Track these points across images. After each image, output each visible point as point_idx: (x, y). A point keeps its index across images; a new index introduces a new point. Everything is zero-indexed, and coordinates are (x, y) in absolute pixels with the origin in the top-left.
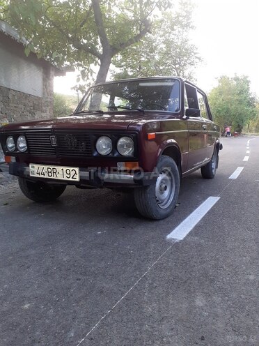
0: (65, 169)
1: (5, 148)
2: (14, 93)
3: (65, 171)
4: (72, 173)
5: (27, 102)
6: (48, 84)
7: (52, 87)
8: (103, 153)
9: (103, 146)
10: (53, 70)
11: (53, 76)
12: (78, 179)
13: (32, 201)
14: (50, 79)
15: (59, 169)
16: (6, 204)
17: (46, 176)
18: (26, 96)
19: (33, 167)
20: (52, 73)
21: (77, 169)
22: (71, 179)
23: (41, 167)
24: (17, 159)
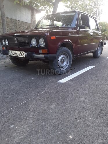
0: (20, 52)
1: (2, 44)
2: (18, 22)
3: (20, 53)
4: (23, 54)
5: (24, 25)
6: (33, 18)
7: (35, 19)
8: (34, 45)
9: (34, 42)
10: (35, 11)
11: (35, 14)
12: (24, 57)
13: (15, 65)
14: (34, 15)
15: (18, 52)
16: (6, 66)
17: (14, 55)
18: (24, 23)
19: (10, 51)
20: (35, 12)
21: (24, 52)
22: (22, 56)
23: (12, 51)
24: (6, 48)
